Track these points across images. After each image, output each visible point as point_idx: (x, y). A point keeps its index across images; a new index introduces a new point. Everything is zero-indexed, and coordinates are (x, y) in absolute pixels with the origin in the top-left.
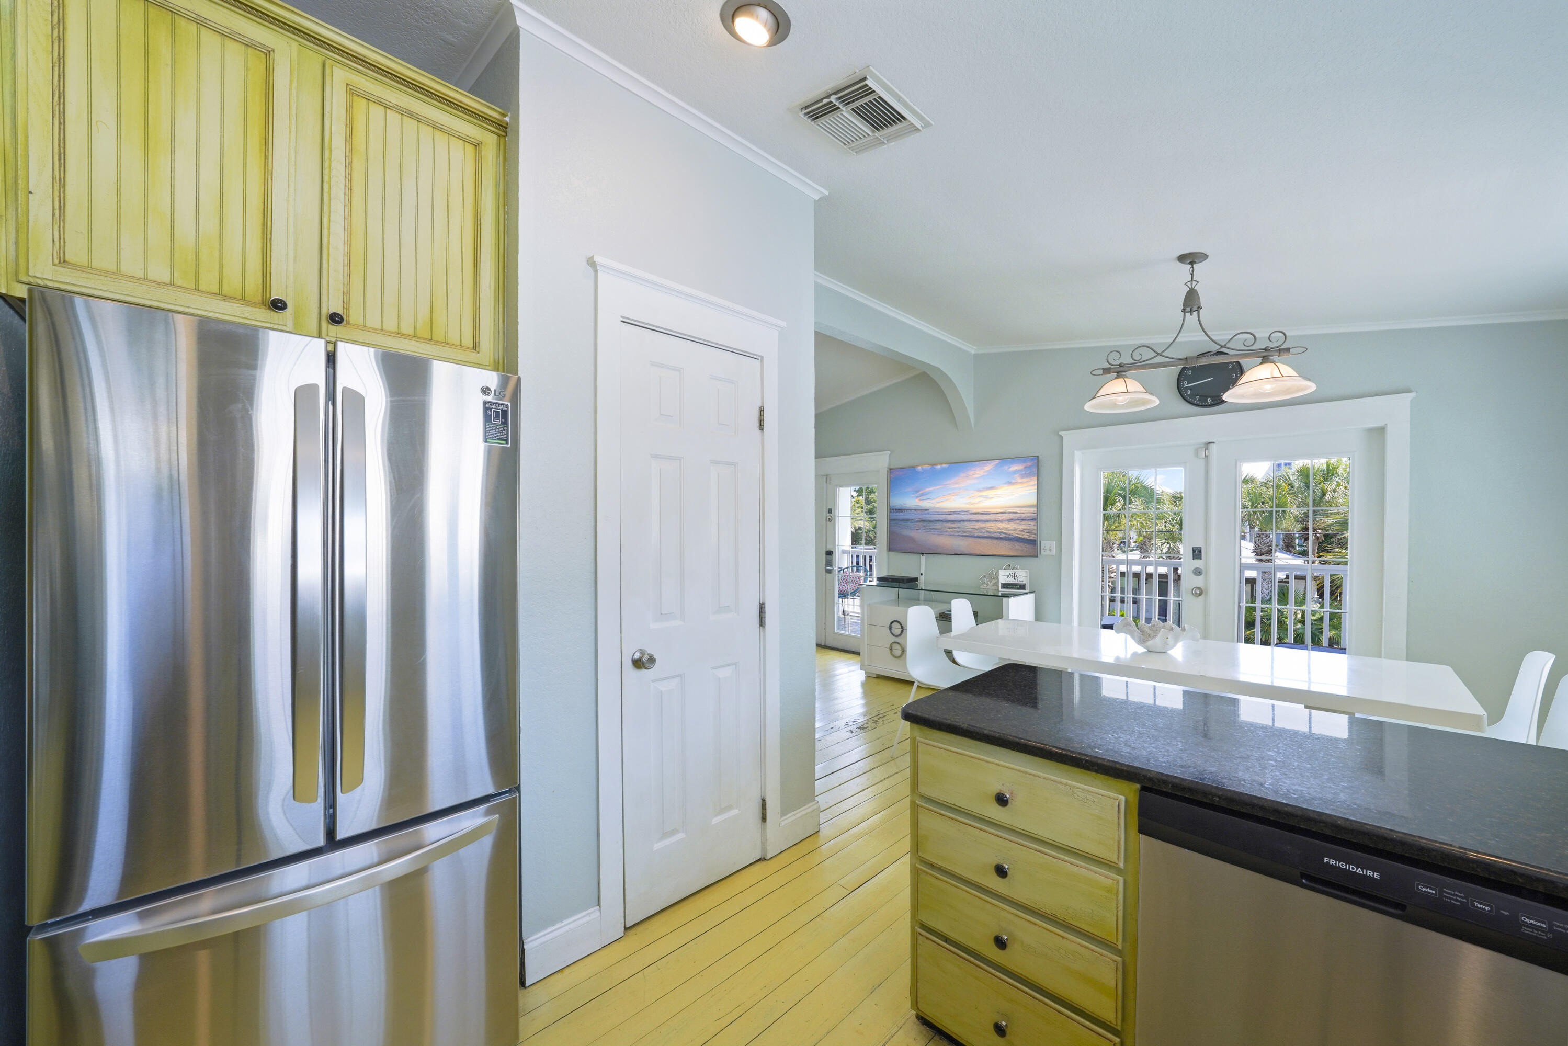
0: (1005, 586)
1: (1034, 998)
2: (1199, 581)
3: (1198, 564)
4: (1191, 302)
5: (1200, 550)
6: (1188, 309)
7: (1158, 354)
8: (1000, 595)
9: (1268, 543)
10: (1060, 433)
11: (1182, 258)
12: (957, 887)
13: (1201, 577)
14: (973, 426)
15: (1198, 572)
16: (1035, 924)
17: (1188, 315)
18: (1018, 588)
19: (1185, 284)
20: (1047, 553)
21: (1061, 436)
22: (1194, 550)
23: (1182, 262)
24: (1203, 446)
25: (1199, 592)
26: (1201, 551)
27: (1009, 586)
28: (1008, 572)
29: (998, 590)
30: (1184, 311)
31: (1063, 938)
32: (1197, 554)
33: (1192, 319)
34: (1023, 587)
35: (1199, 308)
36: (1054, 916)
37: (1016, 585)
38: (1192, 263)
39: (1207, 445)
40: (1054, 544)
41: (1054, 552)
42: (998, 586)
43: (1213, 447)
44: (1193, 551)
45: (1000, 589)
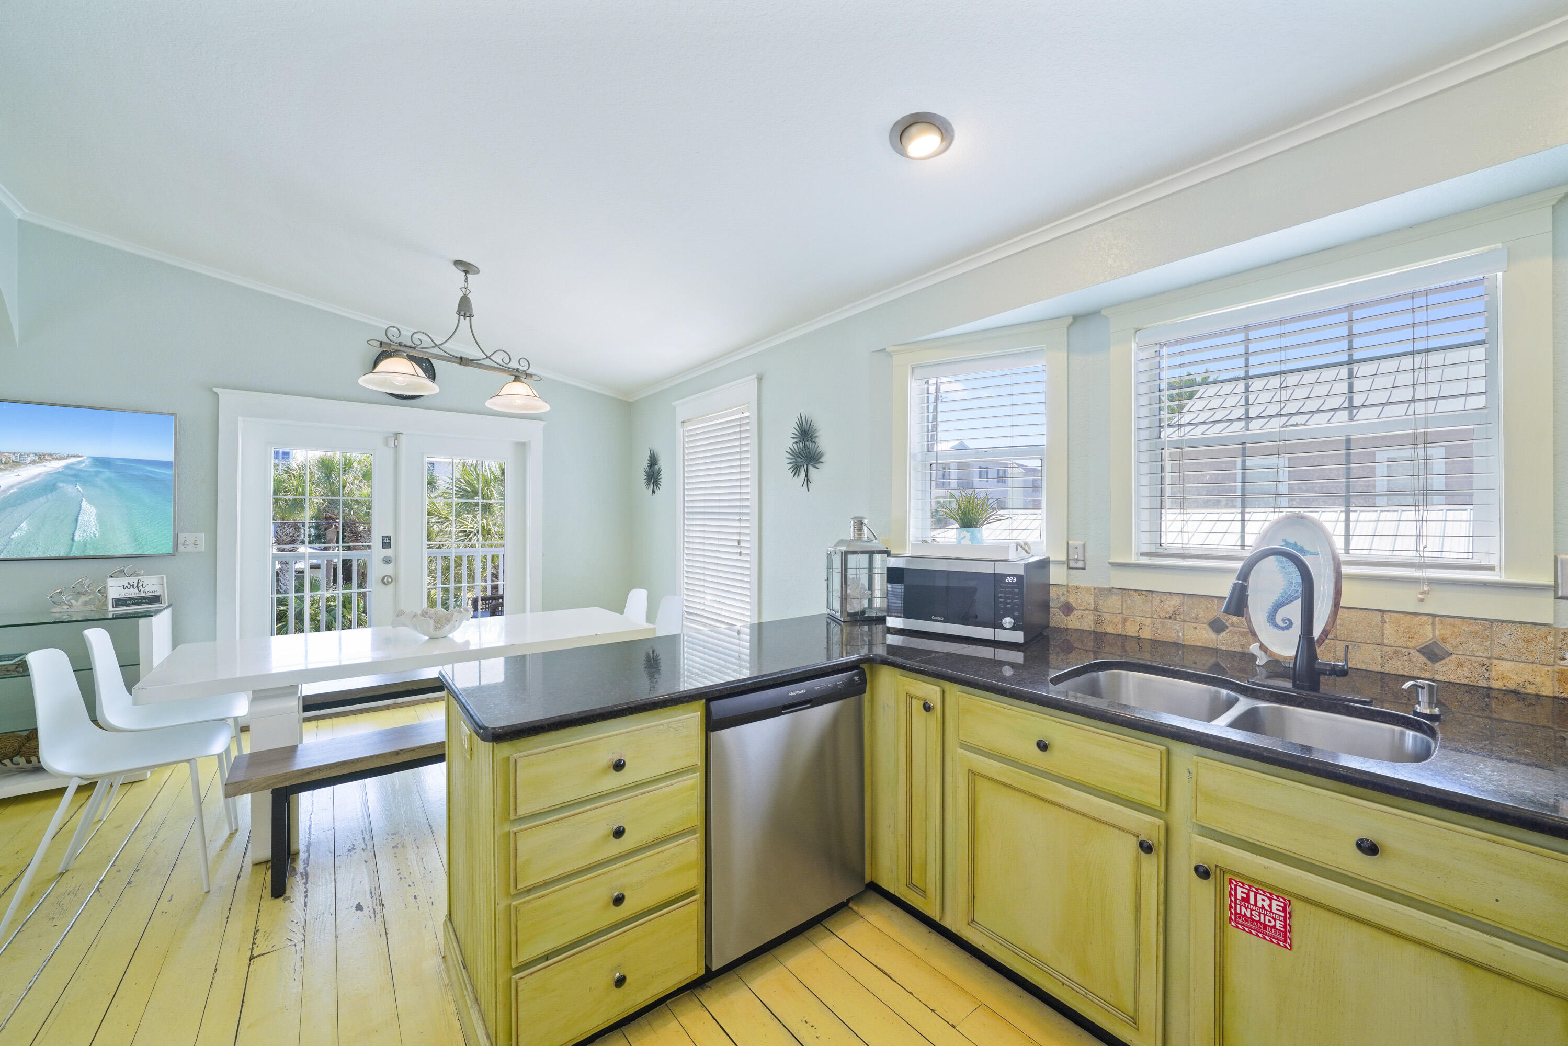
0: (118, 602)
1: (642, 924)
2: (388, 570)
3: (388, 552)
4: (464, 308)
5: (389, 538)
6: (462, 313)
7: (436, 345)
8: (111, 616)
9: (290, 533)
10: (215, 390)
11: (458, 263)
12: (566, 887)
13: (391, 565)
14: (17, 342)
15: (387, 561)
16: (641, 860)
17: (462, 318)
18: (146, 603)
19: (461, 289)
20: (191, 548)
21: (216, 393)
22: (384, 538)
23: (456, 266)
24: (392, 435)
25: (385, 581)
26: (390, 540)
27: (128, 602)
28: (124, 581)
29: (107, 611)
30: (459, 313)
31: (662, 852)
32: (386, 542)
33: (465, 322)
34: (156, 599)
35: (471, 316)
36: (657, 839)
37: (142, 598)
38: (466, 272)
39: (397, 435)
40: (202, 538)
41: (202, 547)
42: (106, 605)
43: (402, 437)
44: (383, 540)
45: (111, 608)
